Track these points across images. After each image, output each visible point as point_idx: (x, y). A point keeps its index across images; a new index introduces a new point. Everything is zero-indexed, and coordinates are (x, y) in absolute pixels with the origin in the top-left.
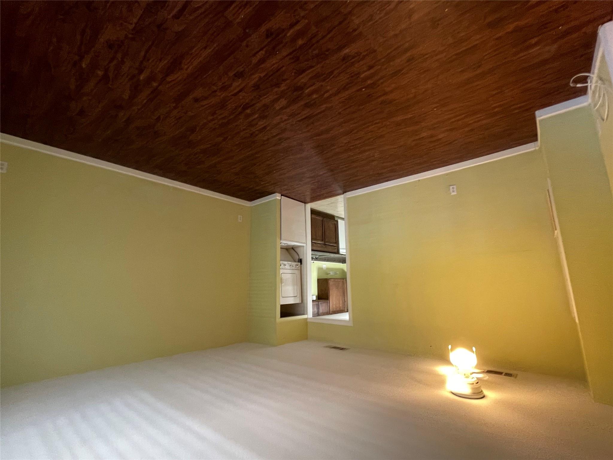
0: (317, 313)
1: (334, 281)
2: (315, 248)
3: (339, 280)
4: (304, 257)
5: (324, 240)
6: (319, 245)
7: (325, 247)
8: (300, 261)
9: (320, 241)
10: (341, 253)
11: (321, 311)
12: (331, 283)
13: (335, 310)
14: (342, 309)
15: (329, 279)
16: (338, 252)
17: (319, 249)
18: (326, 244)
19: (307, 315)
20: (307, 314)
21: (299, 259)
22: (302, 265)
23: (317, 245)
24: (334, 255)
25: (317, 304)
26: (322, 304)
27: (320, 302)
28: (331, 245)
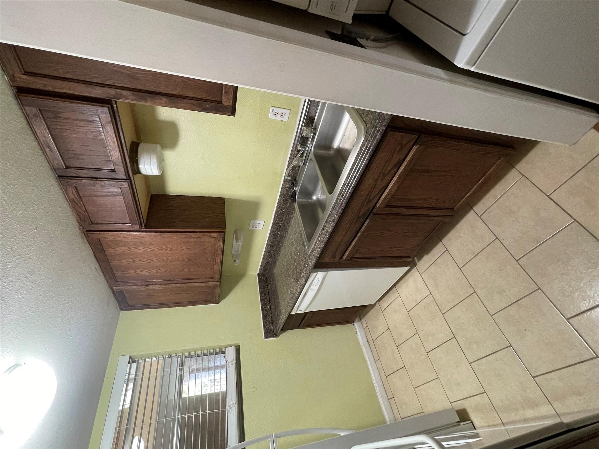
0: (68, 168)
1: (216, 251)
3: (217, 267)
5: (387, 210)
7: (362, 211)
11: (87, 188)
12: (210, 240)
13: (109, 251)
14: (118, 274)
15: (224, 232)
17: (369, 180)
18: (368, 221)
23: (389, 168)
24: (312, 252)
25: (116, 170)
26: (122, 197)
27: (127, 186)
28: (357, 237)
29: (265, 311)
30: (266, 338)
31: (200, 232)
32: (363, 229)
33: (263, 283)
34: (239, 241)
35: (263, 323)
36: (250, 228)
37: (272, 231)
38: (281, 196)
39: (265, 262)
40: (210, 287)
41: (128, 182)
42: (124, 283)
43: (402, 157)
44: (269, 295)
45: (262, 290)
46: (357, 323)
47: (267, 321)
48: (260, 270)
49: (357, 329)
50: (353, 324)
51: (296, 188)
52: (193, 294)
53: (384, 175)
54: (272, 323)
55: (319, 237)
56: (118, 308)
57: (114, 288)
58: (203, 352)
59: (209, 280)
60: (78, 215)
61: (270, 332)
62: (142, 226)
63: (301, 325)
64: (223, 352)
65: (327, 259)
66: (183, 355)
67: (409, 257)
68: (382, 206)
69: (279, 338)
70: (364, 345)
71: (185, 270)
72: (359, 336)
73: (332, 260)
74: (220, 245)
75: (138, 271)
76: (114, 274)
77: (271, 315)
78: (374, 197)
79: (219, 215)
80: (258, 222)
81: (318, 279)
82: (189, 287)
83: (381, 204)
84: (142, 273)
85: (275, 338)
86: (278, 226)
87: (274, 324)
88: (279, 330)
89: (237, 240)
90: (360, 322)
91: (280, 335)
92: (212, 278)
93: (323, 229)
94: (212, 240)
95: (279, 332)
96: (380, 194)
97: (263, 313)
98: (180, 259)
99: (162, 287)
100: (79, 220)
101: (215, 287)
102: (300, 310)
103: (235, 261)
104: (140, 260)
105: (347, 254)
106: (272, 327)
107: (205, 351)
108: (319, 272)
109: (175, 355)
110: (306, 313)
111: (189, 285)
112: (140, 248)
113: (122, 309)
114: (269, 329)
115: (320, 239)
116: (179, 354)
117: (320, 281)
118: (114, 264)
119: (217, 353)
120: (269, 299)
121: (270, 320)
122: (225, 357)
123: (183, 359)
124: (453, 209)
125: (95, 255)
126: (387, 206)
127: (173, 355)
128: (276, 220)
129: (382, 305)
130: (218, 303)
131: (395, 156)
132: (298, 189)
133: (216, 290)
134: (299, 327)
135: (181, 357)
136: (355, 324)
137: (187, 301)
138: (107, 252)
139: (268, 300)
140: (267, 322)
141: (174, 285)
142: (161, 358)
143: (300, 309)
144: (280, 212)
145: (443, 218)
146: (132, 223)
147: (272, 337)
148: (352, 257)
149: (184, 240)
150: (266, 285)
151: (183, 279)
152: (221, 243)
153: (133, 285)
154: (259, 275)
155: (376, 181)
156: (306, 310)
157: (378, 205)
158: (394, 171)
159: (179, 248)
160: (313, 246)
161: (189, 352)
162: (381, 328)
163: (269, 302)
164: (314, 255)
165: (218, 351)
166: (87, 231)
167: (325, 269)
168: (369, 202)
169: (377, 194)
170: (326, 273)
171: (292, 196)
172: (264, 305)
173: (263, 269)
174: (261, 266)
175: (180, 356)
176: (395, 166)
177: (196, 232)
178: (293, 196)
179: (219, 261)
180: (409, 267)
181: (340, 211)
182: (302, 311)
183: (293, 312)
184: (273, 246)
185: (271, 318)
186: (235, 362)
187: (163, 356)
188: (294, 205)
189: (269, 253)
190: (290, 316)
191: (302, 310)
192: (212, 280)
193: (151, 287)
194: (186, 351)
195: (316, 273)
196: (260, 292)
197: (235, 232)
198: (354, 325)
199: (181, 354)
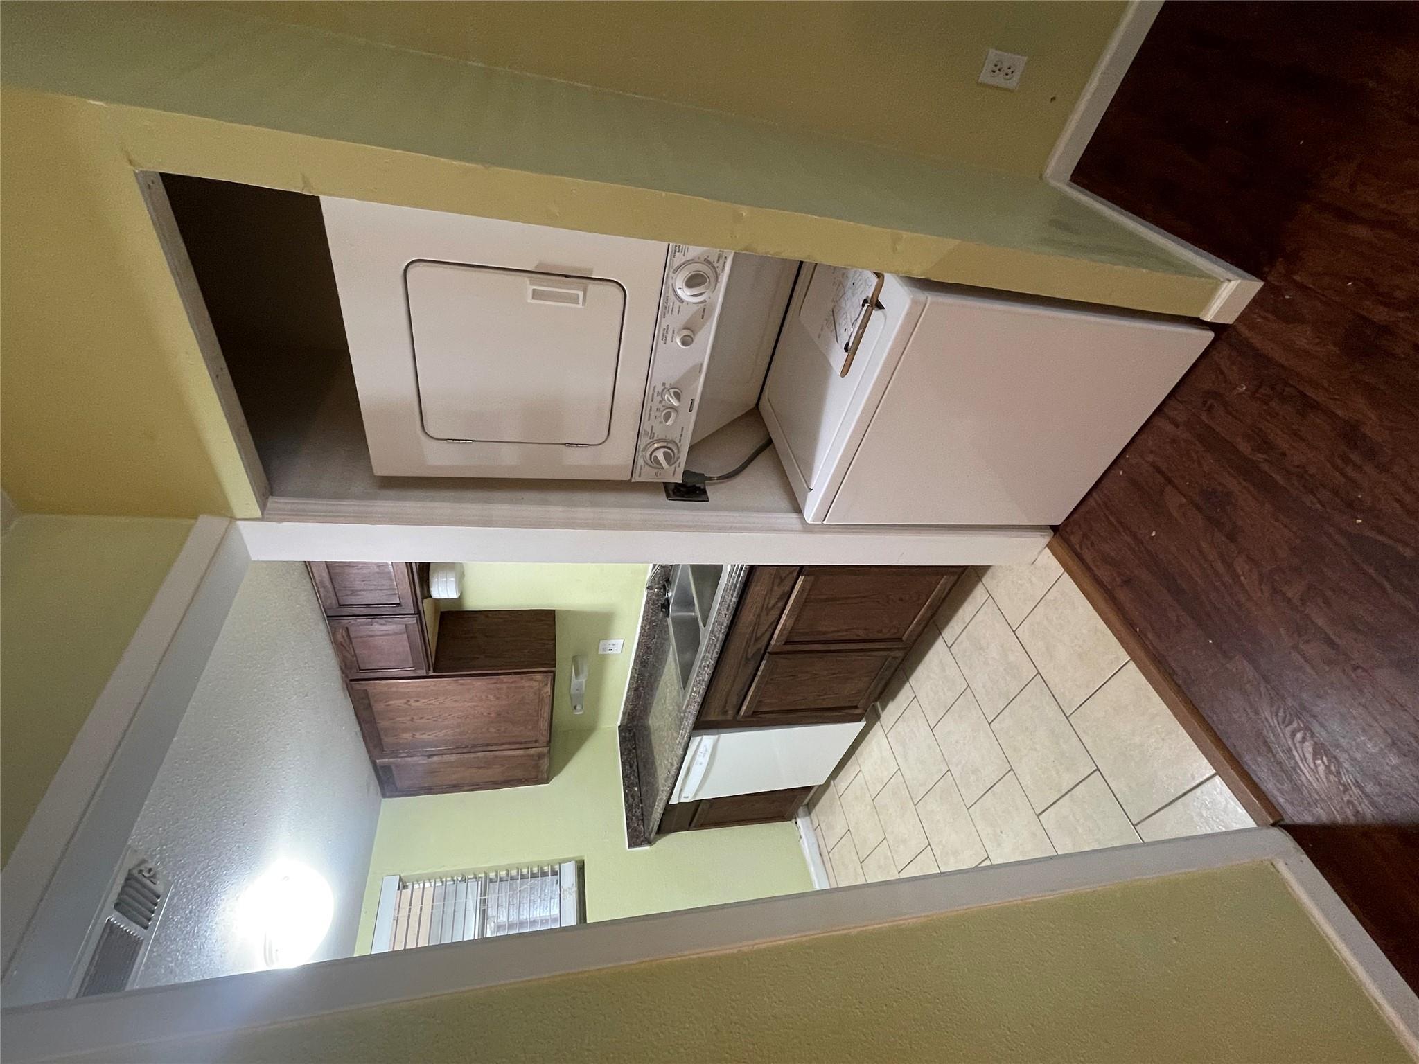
0: (341, 606)
1: (541, 700)
2: (757, 589)
3: (544, 725)
4: (716, 508)
5: (789, 647)
6: (767, 620)
7: (751, 652)
8: (690, 482)
9: (790, 624)
10: (695, 741)
11: (361, 628)
12: (532, 684)
13: (378, 707)
14: (388, 740)
15: (554, 672)
16: (703, 724)
17: (748, 616)
18: (764, 662)
19: (262, 519)
20: (266, 515)
21: (703, 478)
22: (662, 498)
23: (772, 602)
24: (687, 706)
25: (403, 604)
26: (405, 636)
27: (415, 621)
28: (754, 685)
29: (629, 797)
30: (630, 846)
31: (516, 673)
32: (759, 673)
33: (627, 745)
34: (581, 676)
35: (627, 819)
36: (600, 652)
37: (637, 657)
38: (647, 602)
39: (630, 707)
40: (532, 755)
41: (416, 617)
42: (395, 754)
43: (787, 589)
44: (638, 766)
45: (625, 757)
46: (802, 819)
47: (633, 816)
48: (623, 720)
49: (802, 832)
50: (794, 821)
51: (670, 594)
52: (503, 768)
53: (769, 611)
54: (643, 820)
55: (694, 686)
56: (379, 794)
57: (377, 761)
58: (521, 872)
59: (530, 745)
60: (344, 661)
61: (637, 838)
62: (429, 670)
63: (693, 825)
64: (555, 873)
65: (713, 716)
66: (486, 876)
67: (856, 707)
68: (778, 644)
69: (654, 847)
70: (814, 862)
71: (492, 730)
72: (804, 844)
73: (721, 718)
74: (547, 692)
75: (418, 735)
76: (380, 739)
77: (641, 805)
78: (763, 634)
79: (547, 642)
80: (613, 642)
81: (705, 746)
82: (496, 757)
83: (777, 641)
84: (424, 736)
85: (647, 848)
86: (648, 648)
87: (646, 822)
88: (654, 833)
89: (577, 675)
90: (808, 818)
91: (657, 842)
92: (536, 741)
93: (698, 676)
94: (535, 684)
95: (652, 836)
96: (771, 630)
97: (626, 801)
98: (485, 714)
99: (453, 758)
100: (343, 667)
101: (540, 756)
102: (685, 797)
103: (575, 708)
104: (422, 718)
105: (744, 708)
106: (642, 826)
107: (523, 870)
108: (705, 736)
109: (472, 876)
110: (698, 803)
111: (497, 753)
112: (424, 701)
113: (384, 796)
114: (636, 831)
115: (695, 689)
116: (480, 875)
117: (710, 750)
118: (382, 724)
119: (544, 874)
120: (639, 776)
121: (639, 813)
122: (559, 882)
123: (487, 883)
124: (901, 639)
125: (356, 713)
126: (787, 643)
127: (469, 877)
128: (642, 638)
129: (839, 787)
130: (548, 783)
131: (776, 588)
132: (672, 596)
133: (542, 761)
134: (690, 825)
135: (483, 880)
136: (799, 820)
137: (493, 780)
138: (375, 709)
139: (635, 777)
140: (634, 818)
141: (472, 755)
142: (449, 881)
143: (684, 795)
144: (648, 626)
145: (889, 652)
146: (416, 666)
147: (640, 845)
148: (754, 712)
149: (492, 686)
150: (634, 748)
151: (488, 745)
152: (548, 689)
153: (408, 756)
154: (621, 729)
155: (759, 616)
156: (696, 795)
157: (773, 643)
158: (780, 604)
159: (484, 698)
160: (688, 698)
161: (497, 872)
162: (839, 829)
163: (637, 781)
164: (689, 712)
165: (547, 870)
166: (351, 680)
167: (715, 731)
168: (757, 640)
169: (767, 630)
170: (717, 736)
171: (663, 606)
172: (629, 787)
173: (628, 719)
174: (624, 713)
175: (481, 878)
176: (780, 599)
177: (509, 674)
178: (666, 606)
179: (546, 715)
180: (865, 723)
181: (715, 655)
182: (690, 798)
183: (674, 801)
184: (642, 680)
185: (640, 810)
186: (575, 889)
187: (452, 878)
188: (666, 621)
189: (635, 690)
190: (669, 808)
191: (688, 797)
192: (534, 745)
193: (435, 759)
194: (491, 868)
195: (699, 738)
196: (622, 762)
197: (575, 659)
198: (796, 823)
199: (483, 875)
